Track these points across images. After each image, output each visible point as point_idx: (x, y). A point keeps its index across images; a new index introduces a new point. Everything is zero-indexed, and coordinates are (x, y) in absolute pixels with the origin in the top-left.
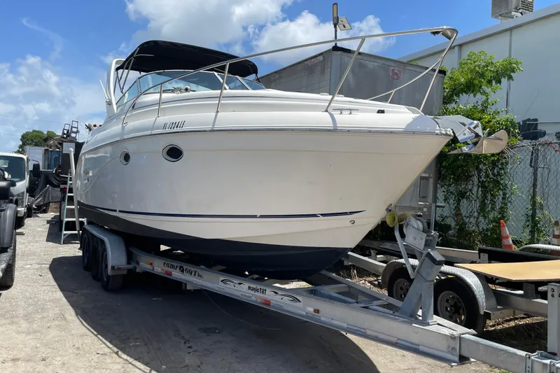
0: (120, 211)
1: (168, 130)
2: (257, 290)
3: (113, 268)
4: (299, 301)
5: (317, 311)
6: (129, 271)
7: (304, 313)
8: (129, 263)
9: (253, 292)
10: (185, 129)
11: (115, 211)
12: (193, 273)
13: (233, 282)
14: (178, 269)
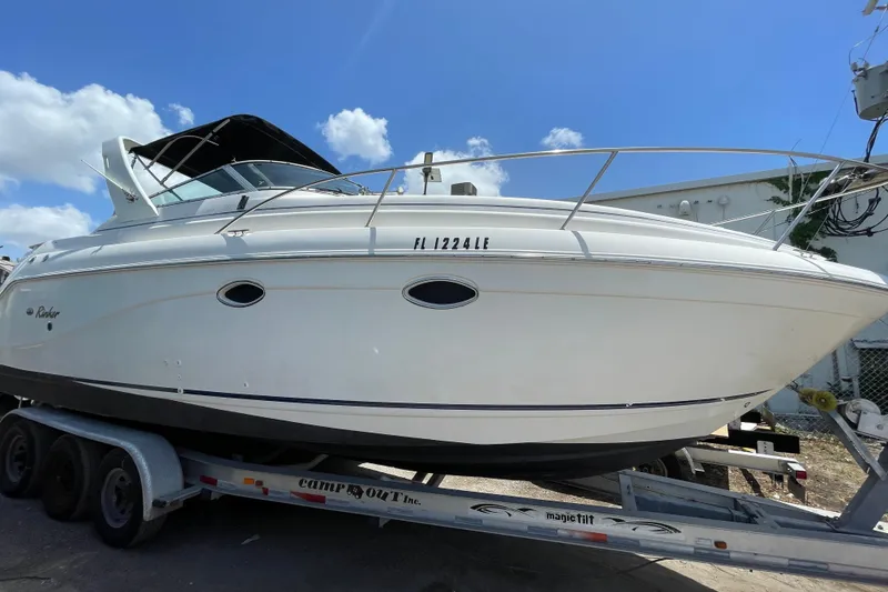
0: (187, 392)
1: (429, 250)
2: (571, 519)
3: (157, 504)
4: (676, 531)
5: (720, 544)
6: (187, 502)
7: (692, 550)
8: (186, 485)
9: (559, 523)
10: (491, 251)
11: (175, 391)
12: (391, 496)
13: (504, 508)
14: (343, 491)
